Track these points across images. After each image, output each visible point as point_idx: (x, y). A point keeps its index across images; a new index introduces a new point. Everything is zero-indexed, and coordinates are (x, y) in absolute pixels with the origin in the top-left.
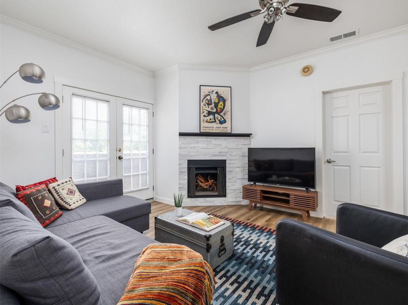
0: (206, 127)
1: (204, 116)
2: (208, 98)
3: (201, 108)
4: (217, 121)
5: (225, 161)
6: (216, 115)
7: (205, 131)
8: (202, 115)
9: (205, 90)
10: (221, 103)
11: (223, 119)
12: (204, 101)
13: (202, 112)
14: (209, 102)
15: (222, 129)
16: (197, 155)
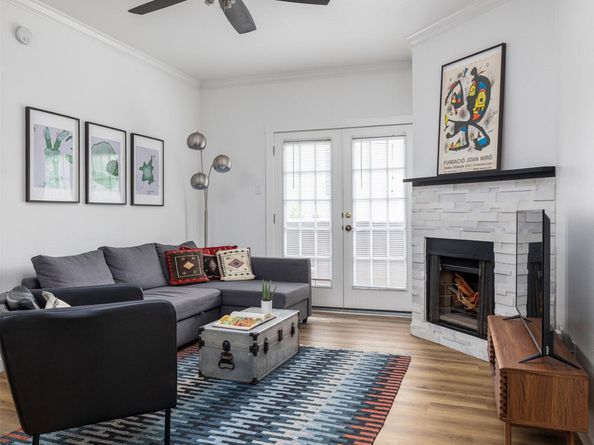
0: (450, 162)
1: (448, 136)
2: (457, 90)
3: (443, 118)
4: (472, 144)
5: (490, 245)
6: (471, 128)
7: (448, 171)
8: (443, 135)
9: (451, 74)
10: (482, 95)
11: (483, 137)
12: (449, 100)
13: (443, 127)
14: (457, 99)
15: (480, 162)
16: (438, 228)
